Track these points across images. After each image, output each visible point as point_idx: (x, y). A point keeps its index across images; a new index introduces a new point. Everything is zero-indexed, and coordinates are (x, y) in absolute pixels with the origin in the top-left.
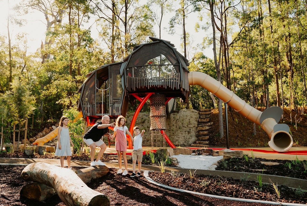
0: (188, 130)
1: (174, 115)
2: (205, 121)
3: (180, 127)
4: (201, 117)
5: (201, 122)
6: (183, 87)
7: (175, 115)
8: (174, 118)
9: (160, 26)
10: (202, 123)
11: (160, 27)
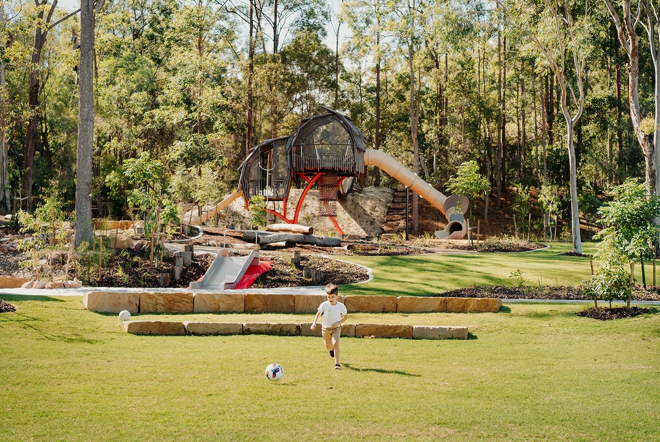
0: (371, 220)
1: (353, 196)
2: (400, 207)
3: (360, 214)
4: (396, 201)
5: (394, 209)
6: (357, 170)
7: (355, 197)
8: (353, 200)
9: (338, 33)
10: (396, 209)
11: (337, 35)
